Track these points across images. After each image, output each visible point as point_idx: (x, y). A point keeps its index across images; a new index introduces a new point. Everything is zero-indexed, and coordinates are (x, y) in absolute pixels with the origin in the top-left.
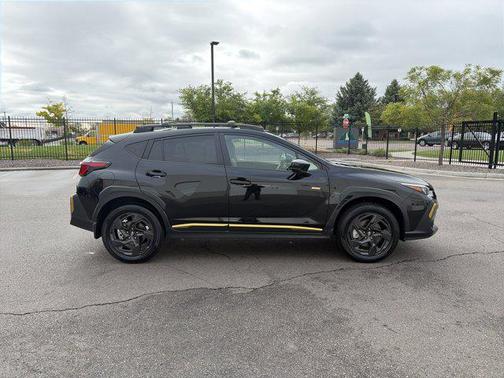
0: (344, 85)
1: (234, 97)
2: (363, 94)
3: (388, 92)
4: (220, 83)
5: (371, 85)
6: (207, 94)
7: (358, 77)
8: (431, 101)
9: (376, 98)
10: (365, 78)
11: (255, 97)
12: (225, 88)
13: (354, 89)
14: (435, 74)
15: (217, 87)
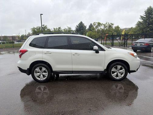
0: (78, 25)
1: (48, 29)
2: (83, 28)
3: (89, 27)
4: (44, 25)
5: (85, 25)
6: (40, 28)
7: (81, 23)
8: (99, 31)
9: (87, 29)
10: (83, 23)
11: (54, 29)
12: (45, 27)
13: (80, 26)
14: (99, 24)
15: (43, 26)
